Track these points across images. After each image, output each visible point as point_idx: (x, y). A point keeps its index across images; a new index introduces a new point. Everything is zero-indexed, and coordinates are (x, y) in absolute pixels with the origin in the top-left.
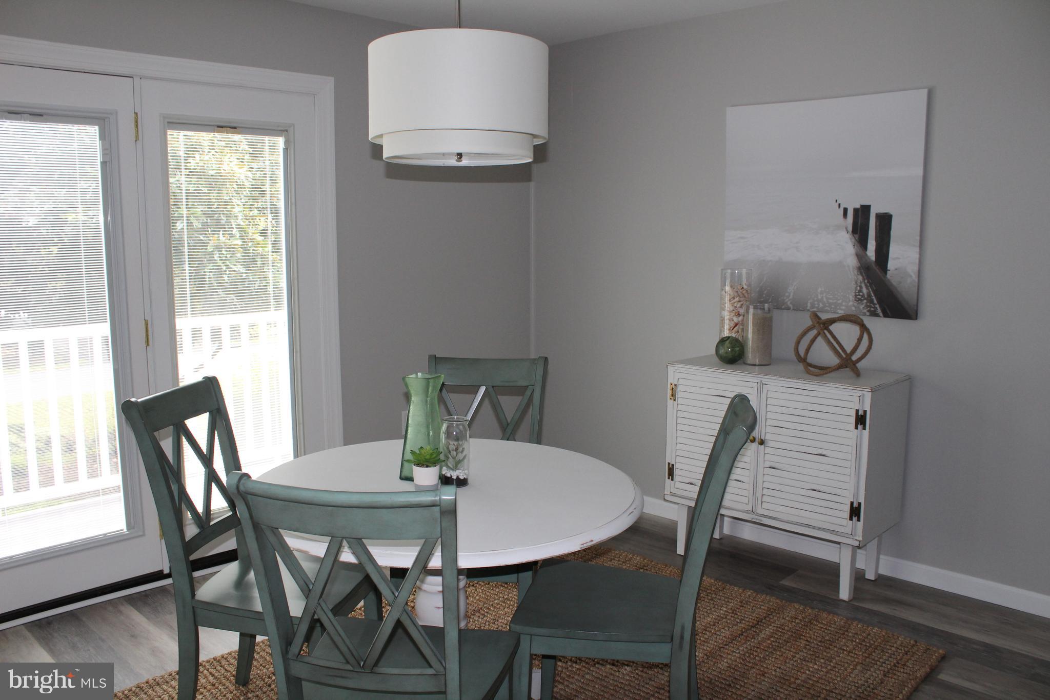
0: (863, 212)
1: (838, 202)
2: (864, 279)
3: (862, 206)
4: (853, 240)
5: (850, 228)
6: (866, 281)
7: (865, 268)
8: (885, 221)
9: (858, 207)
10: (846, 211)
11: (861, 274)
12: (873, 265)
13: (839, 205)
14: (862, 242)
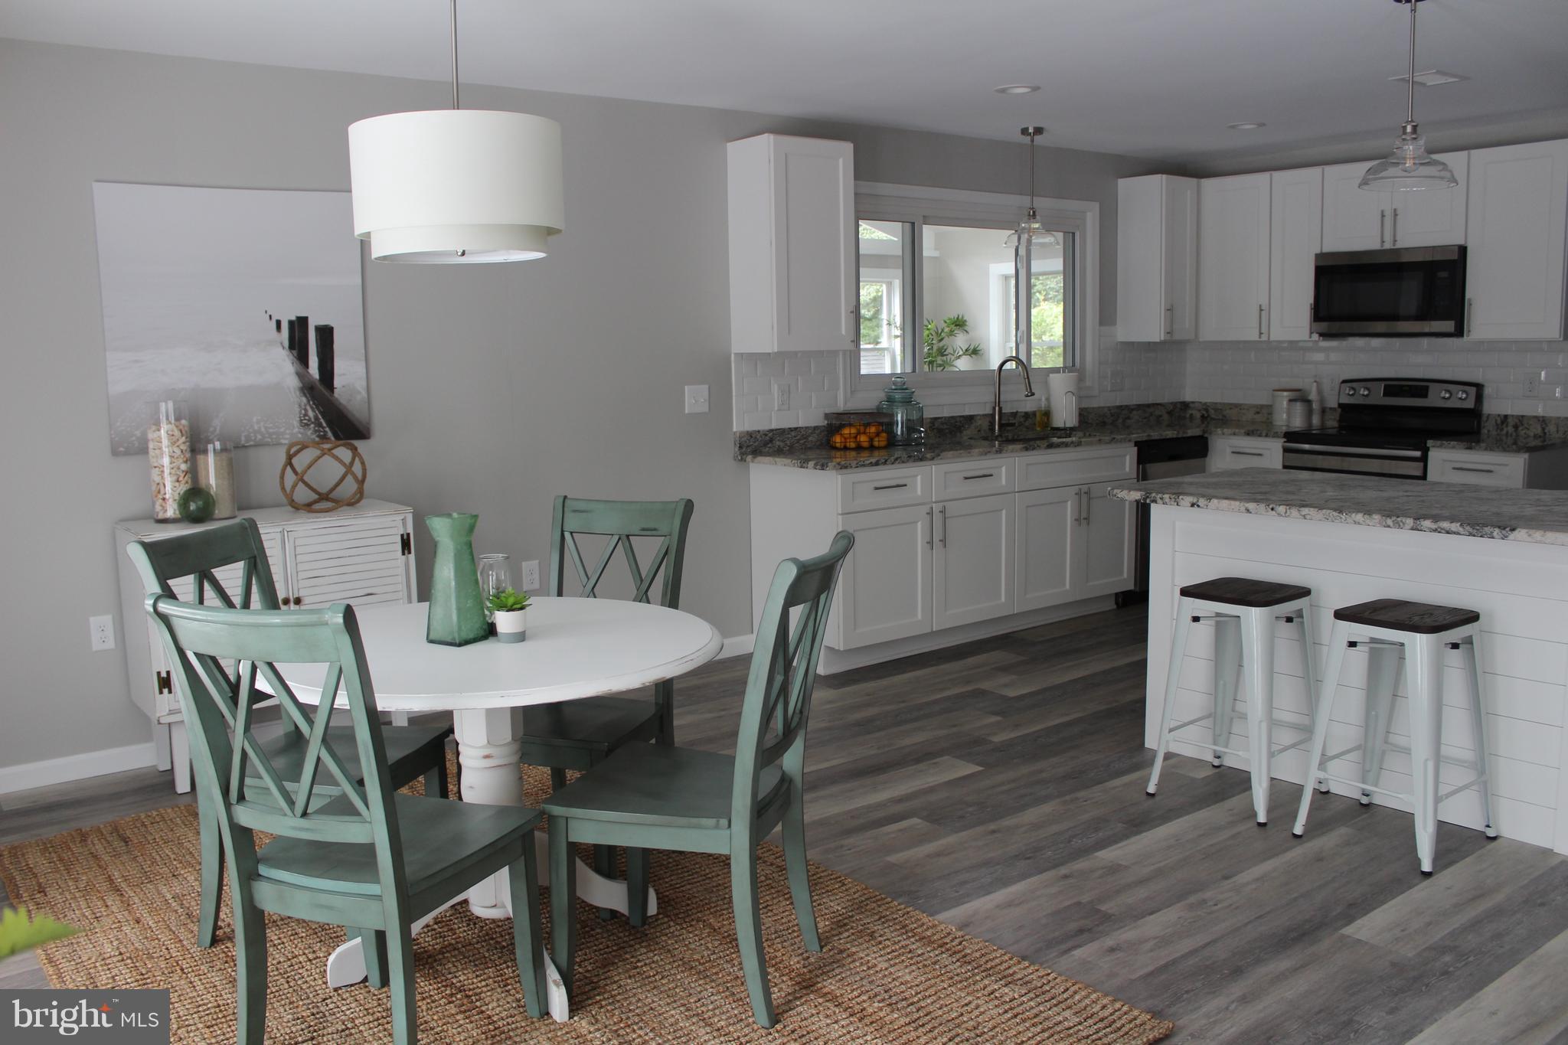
0: (299, 326)
1: (269, 313)
2: (309, 401)
3: (299, 318)
4: (291, 357)
5: (286, 343)
6: (311, 403)
7: (308, 389)
8: (326, 334)
9: (293, 318)
10: (279, 323)
11: (306, 396)
12: (318, 384)
13: (270, 316)
14: (303, 359)
